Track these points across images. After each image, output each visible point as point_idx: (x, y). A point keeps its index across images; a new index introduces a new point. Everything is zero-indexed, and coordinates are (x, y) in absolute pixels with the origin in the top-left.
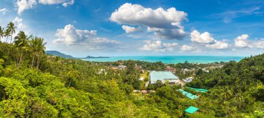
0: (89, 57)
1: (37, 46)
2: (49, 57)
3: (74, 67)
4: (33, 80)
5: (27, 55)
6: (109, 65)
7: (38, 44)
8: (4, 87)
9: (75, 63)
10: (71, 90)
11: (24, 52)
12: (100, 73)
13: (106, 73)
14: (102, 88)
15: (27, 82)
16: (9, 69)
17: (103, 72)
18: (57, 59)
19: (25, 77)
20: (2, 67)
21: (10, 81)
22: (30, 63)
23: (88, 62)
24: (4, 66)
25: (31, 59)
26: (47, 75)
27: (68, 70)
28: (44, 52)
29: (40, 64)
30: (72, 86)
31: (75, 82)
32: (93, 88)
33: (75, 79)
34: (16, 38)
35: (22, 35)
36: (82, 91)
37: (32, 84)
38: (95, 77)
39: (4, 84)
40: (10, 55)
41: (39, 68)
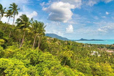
0: (82, 40)
1: (38, 29)
2: (48, 38)
3: (68, 48)
4: (35, 59)
5: (29, 36)
6: (102, 47)
7: (39, 27)
8: (3, 69)
9: (69, 44)
10: (66, 68)
11: (27, 34)
12: (92, 54)
13: (99, 56)
14: (95, 70)
15: (28, 61)
16: (10, 49)
17: (96, 54)
18: (55, 40)
19: (27, 56)
20: (2, 48)
21: (10, 62)
22: (31, 43)
23: (81, 44)
24: (4, 47)
25: (33, 40)
26: (46, 54)
27: (64, 50)
28: (44, 34)
29: (41, 45)
30: (66, 64)
31: (69, 61)
32: (86, 69)
33: (69, 58)
34: (18, 20)
35: (25, 18)
36: (75, 70)
37: (33, 63)
38: (88, 58)
39: (3, 66)
40: (11, 36)
41: (40, 48)
